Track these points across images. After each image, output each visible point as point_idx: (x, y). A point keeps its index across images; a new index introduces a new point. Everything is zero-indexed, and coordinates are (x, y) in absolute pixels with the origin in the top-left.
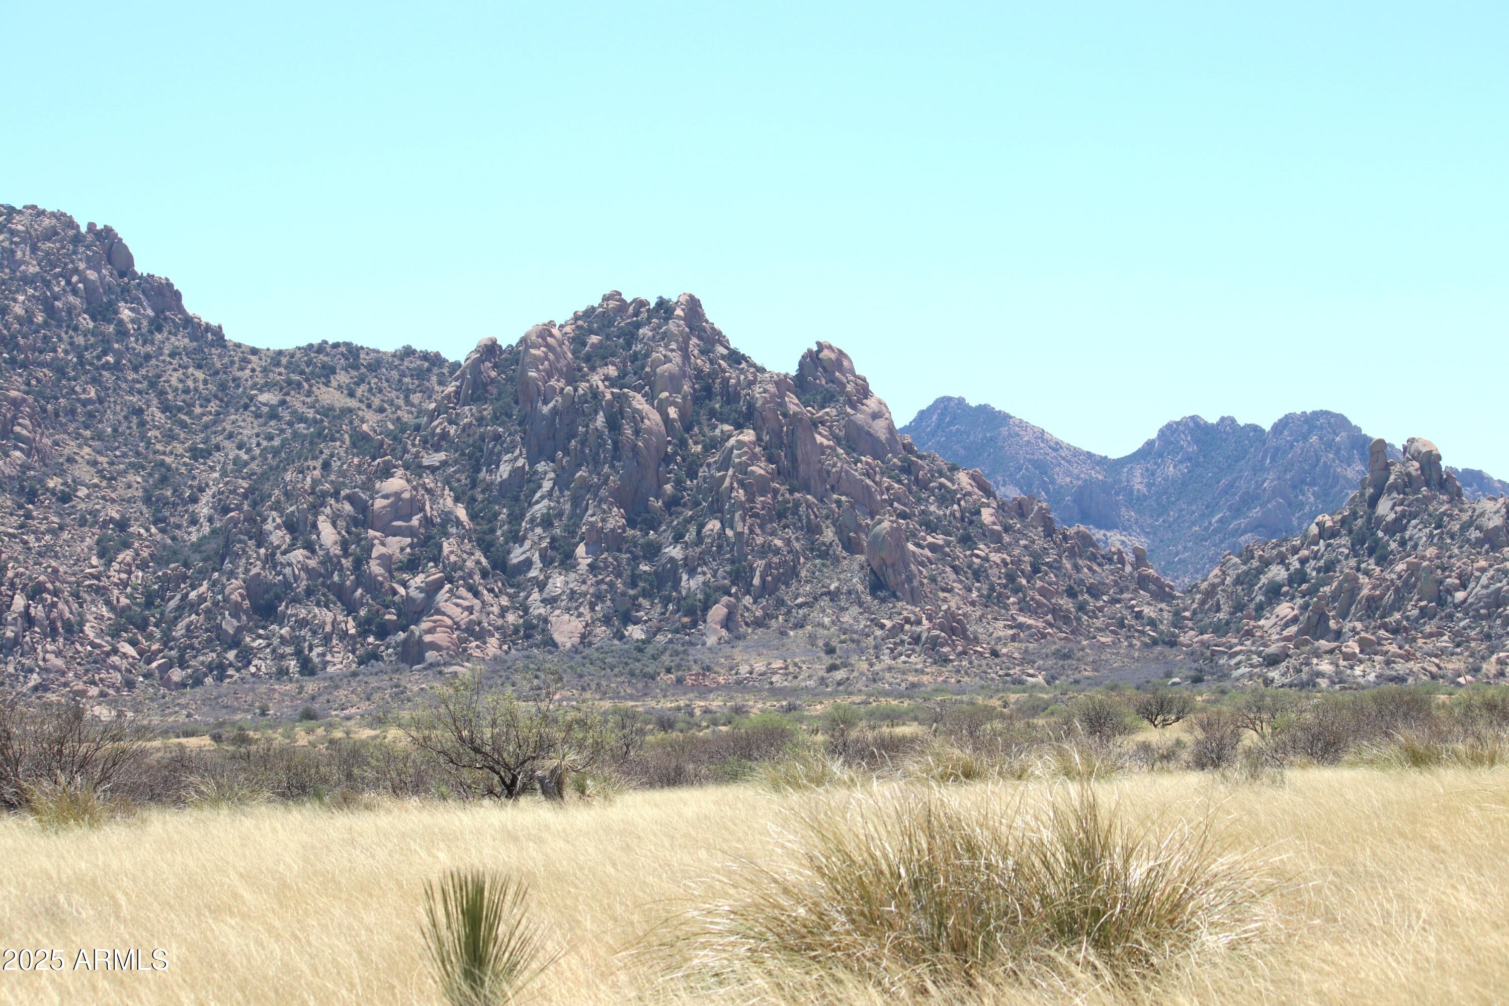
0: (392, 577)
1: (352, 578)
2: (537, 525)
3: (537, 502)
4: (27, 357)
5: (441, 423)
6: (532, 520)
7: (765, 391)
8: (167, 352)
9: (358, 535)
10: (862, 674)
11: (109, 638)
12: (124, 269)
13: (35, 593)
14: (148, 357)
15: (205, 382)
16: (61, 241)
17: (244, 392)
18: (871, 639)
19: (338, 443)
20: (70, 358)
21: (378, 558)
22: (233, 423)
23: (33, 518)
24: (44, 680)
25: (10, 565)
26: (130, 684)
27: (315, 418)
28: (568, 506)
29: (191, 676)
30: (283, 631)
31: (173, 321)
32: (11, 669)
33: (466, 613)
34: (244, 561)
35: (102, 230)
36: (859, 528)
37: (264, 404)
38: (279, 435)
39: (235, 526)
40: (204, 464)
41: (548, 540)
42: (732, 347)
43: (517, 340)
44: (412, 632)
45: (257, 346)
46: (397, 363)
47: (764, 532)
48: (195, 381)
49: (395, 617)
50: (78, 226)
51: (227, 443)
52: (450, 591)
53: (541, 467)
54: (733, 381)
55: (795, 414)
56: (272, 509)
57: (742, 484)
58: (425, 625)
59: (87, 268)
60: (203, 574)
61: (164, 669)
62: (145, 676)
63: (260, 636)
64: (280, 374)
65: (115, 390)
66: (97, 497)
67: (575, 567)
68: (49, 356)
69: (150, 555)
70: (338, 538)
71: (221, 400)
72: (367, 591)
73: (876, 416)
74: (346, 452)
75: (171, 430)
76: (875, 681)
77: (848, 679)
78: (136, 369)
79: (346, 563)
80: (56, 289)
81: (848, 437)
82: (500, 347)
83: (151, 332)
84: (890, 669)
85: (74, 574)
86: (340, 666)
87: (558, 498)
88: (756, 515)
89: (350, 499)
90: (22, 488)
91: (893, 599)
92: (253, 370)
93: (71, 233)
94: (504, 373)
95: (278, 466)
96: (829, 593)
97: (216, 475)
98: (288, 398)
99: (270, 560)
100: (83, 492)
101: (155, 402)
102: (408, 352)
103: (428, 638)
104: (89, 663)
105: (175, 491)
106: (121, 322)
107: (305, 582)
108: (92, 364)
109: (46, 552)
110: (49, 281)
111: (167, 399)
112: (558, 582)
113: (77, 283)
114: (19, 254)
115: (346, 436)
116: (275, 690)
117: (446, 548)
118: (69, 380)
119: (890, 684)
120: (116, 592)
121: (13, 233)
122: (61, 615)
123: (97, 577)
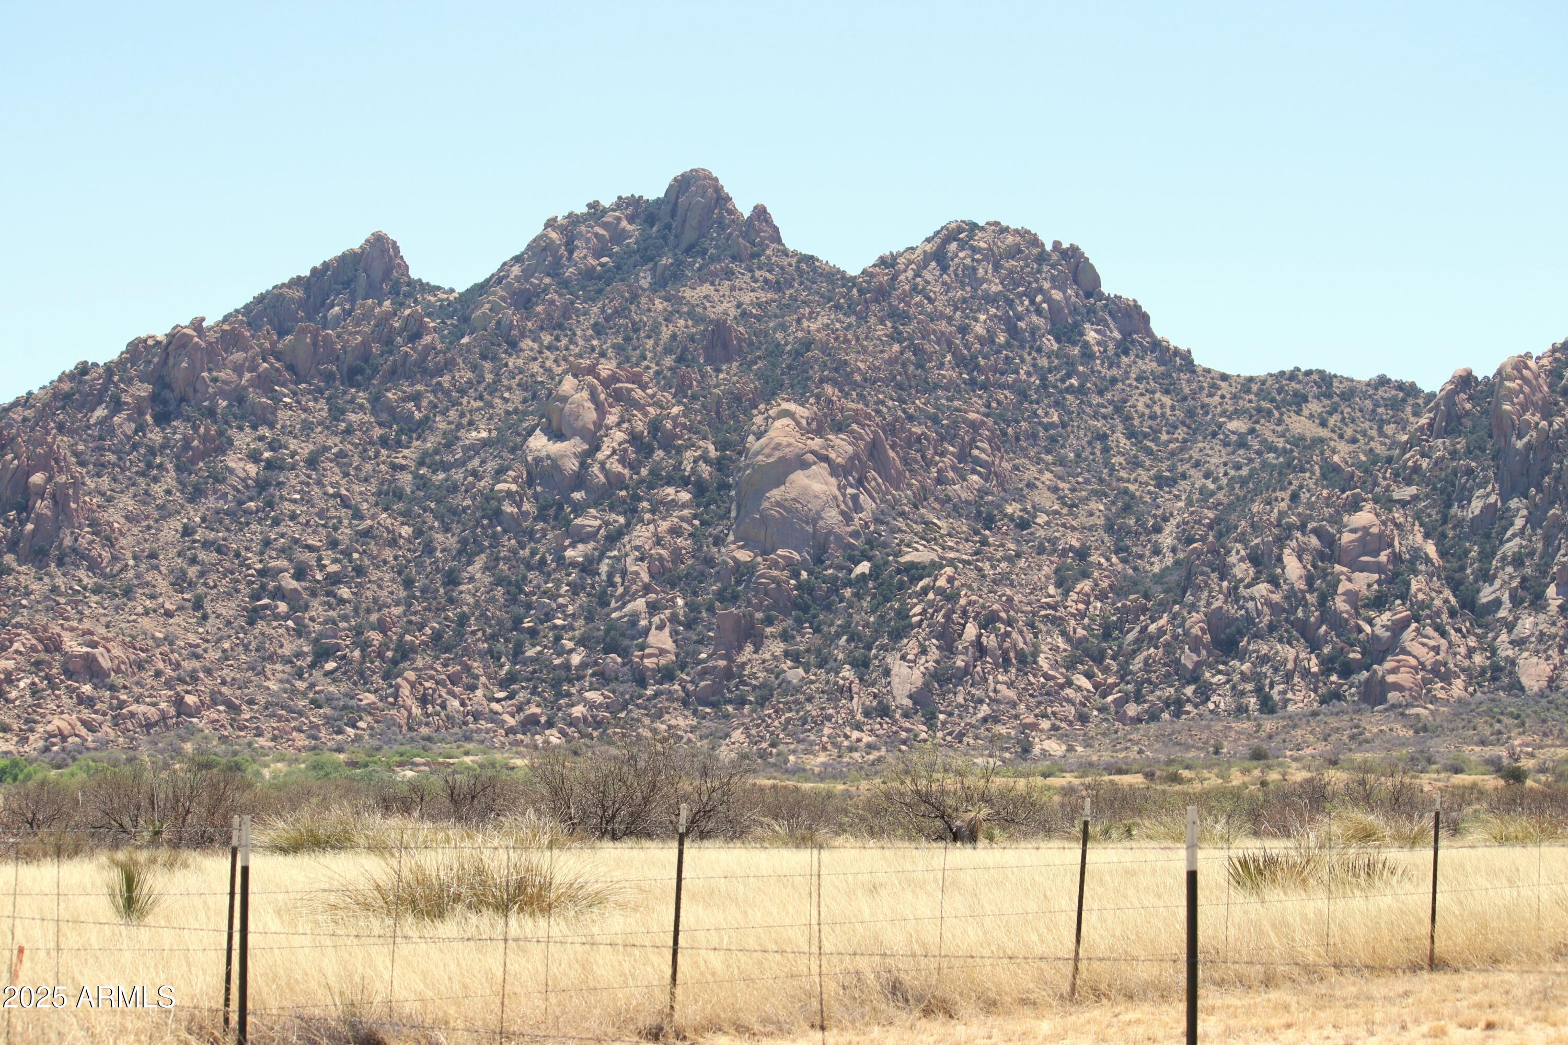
0: (1358, 614)
1: (1316, 614)
2: (1508, 564)
3: (1509, 540)
4: (987, 378)
5: (1413, 456)
6: (1503, 559)
8: (1134, 376)
9: (1324, 570)
11: (1064, 670)
12: (1090, 290)
13: (988, 621)
14: (1114, 381)
15: (1173, 408)
16: (1025, 259)
17: (1212, 419)
19: (1308, 475)
20: (1032, 380)
21: (1344, 594)
22: (1201, 451)
23: (989, 545)
24: (993, 711)
25: (963, 593)
26: (1083, 718)
27: (1284, 448)
28: (1540, 546)
29: (1146, 711)
30: (1244, 668)
31: (1141, 344)
32: (960, 699)
33: (1432, 653)
34: (1206, 593)
35: (1068, 249)
37: (1233, 433)
38: (1247, 465)
39: (1198, 558)
40: (1170, 492)
41: (1518, 580)
43: (1495, 371)
44: (1375, 672)
45: (1228, 372)
46: (1371, 392)
48: (1162, 406)
49: (1359, 656)
50: (1043, 245)
51: (1193, 472)
52: (1417, 630)
53: (1514, 503)
56: (1236, 541)
58: (1388, 665)
59: (1051, 288)
60: (1163, 607)
61: (1120, 703)
62: (1099, 710)
63: (1220, 672)
64: (1250, 401)
65: (1078, 414)
66: (1057, 524)
67: (1545, 608)
68: (1011, 378)
69: (1110, 586)
70: (1304, 572)
71: (1189, 428)
72: (1332, 627)
74: (1316, 484)
75: (1135, 457)
78: (1101, 393)
79: (1311, 598)
80: (1020, 309)
82: (1476, 378)
83: (1117, 355)
85: (1030, 604)
86: (1301, 705)
87: (1530, 536)
89: (1315, 531)
90: (979, 513)
92: (1223, 397)
93: (1035, 251)
94: (1479, 405)
95: (1245, 497)
97: (1181, 504)
98: (1258, 427)
99: (1233, 594)
100: (1042, 519)
101: (1120, 427)
102: (1383, 381)
103: (1391, 678)
104: (1041, 694)
105: (1138, 520)
106: (1086, 345)
107: (1268, 618)
108: (1055, 387)
109: (1003, 579)
110: (1012, 301)
111: (1132, 425)
112: (1527, 624)
113: (1041, 303)
114: (981, 272)
115: (1317, 467)
116: (1231, 727)
117: (1414, 586)
118: (1031, 403)
120: (1072, 622)
121: (975, 250)
122: (1015, 646)
123: (1054, 607)
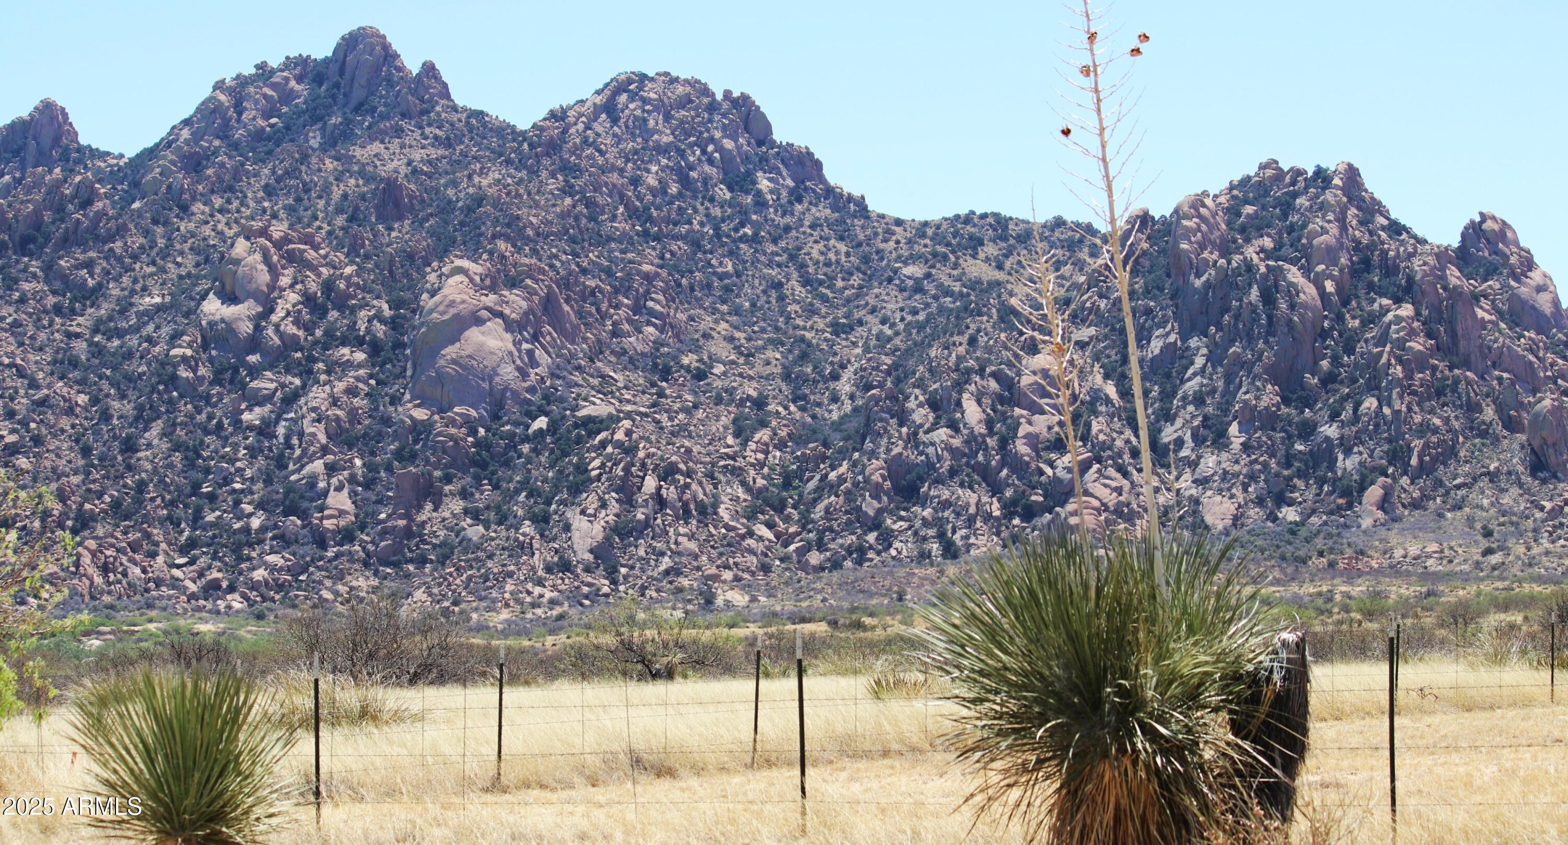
0: (1039, 457)
1: (997, 457)
2: (1189, 403)
3: (1190, 379)
4: (660, 229)
5: (1090, 297)
6: (1184, 398)
7: (1425, 264)
8: (808, 223)
9: (1004, 413)
10: (1518, 558)
11: (745, 521)
12: (762, 137)
13: (667, 473)
14: (787, 229)
15: (848, 254)
16: (696, 109)
17: (888, 265)
18: (1530, 521)
19: (985, 318)
20: (706, 230)
21: (1024, 437)
22: (877, 297)
23: (666, 397)
24: (676, 563)
25: (641, 446)
26: (766, 568)
27: (961, 292)
28: (1220, 384)
29: (829, 560)
30: (925, 513)
31: (814, 191)
32: (641, 552)
33: (1115, 494)
34: (885, 440)
35: (739, 98)
36: (1521, 406)
37: (909, 278)
38: (924, 309)
39: (877, 404)
40: (847, 339)
41: (1200, 419)
42: (1393, 217)
43: (1171, 210)
44: (1058, 514)
45: (902, 217)
46: (1047, 234)
47: (1422, 410)
48: (837, 253)
49: (1041, 499)
50: (713, 94)
51: (869, 318)
52: (1099, 471)
53: (1194, 342)
54: (1392, 253)
55: (1455, 287)
56: (914, 387)
57: (1400, 361)
58: (1070, 507)
59: (723, 137)
60: (843, 454)
61: (802, 552)
62: (782, 560)
63: (901, 519)
64: (926, 246)
65: (753, 263)
66: (734, 374)
67: (1227, 446)
68: (684, 229)
69: (789, 435)
70: (983, 416)
71: (864, 274)
72: (1013, 470)
73: (1540, 289)
74: (993, 327)
75: (811, 304)
76: (1530, 565)
77: (1503, 563)
78: (775, 241)
79: (991, 442)
80: (691, 159)
81: (1511, 312)
82: (1153, 218)
83: (791, 203)
84: (1547, 553)
85: (709, 454)
86: (984, 549)
87: (1211, 374)
88: (1414, 393)
89: (993, 375)
90: (655, 365)
91: (1553, 480)
92: (898, 242)
93: (706, 100)
94: (1156, 244)
95: (923, 342)
96: (1489, 473)
97: (858, 351)
98: (933, 271)
99: (912, 440)
100: (719, 369)
101: (795, 275)
102: (1059, 223)
103: (1073, 521)
104: (722, 546)
105: (815, 368)
106: (759, 193)
107: (948, 463)
108: (728, 236)
109: (681, 431)
110: (684, 151)
111: (808, 273)
112: (1210, 462)
113: (712, 153)
114: (651, 123)
115: (994, 310)
116: (914, 574)
117: (1095, 427)
118: (705, 252)
119: (1546, 569)
120: (752, 472)
121: (645, 101)
122: (695, 497)
123: (733, 458)
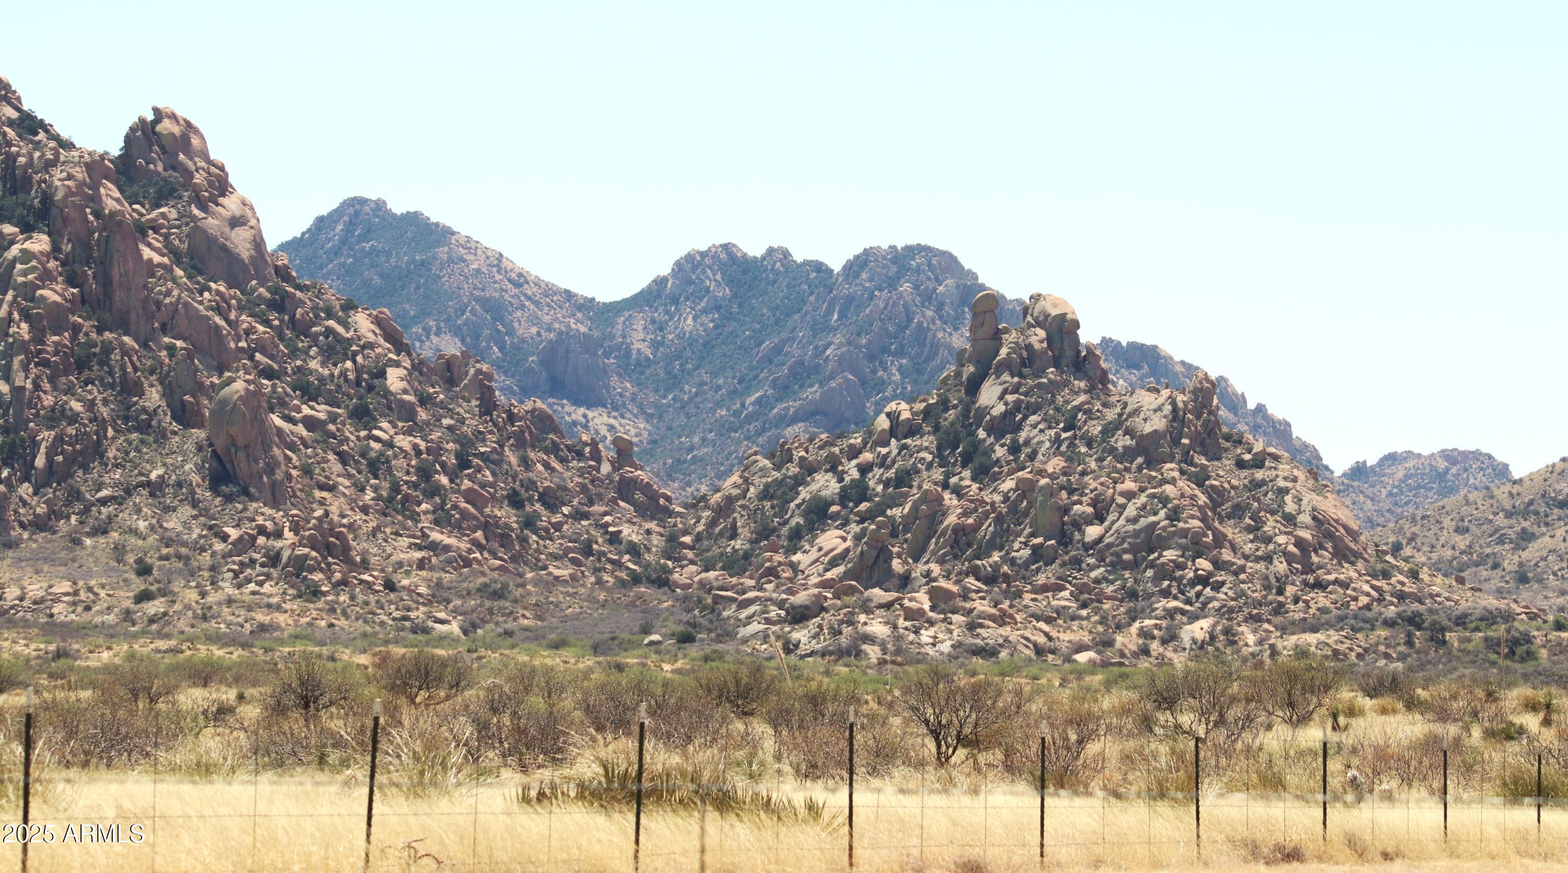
7: (70, 177)
10: (188, 607)
18: (207, 555)
36: (199, 389)
42: (26, 107)
47: (55, 388)
54: (22, 160)
55: (113, 214)
57: (26, 316)
73: (236, 222)
76: (205, 618)
77: (165, 614)
81: (191, 253)
84: (230, 601)
88: (45, 363)
91: (243, 498)
96: (149, 484)
119: (228, 625)
